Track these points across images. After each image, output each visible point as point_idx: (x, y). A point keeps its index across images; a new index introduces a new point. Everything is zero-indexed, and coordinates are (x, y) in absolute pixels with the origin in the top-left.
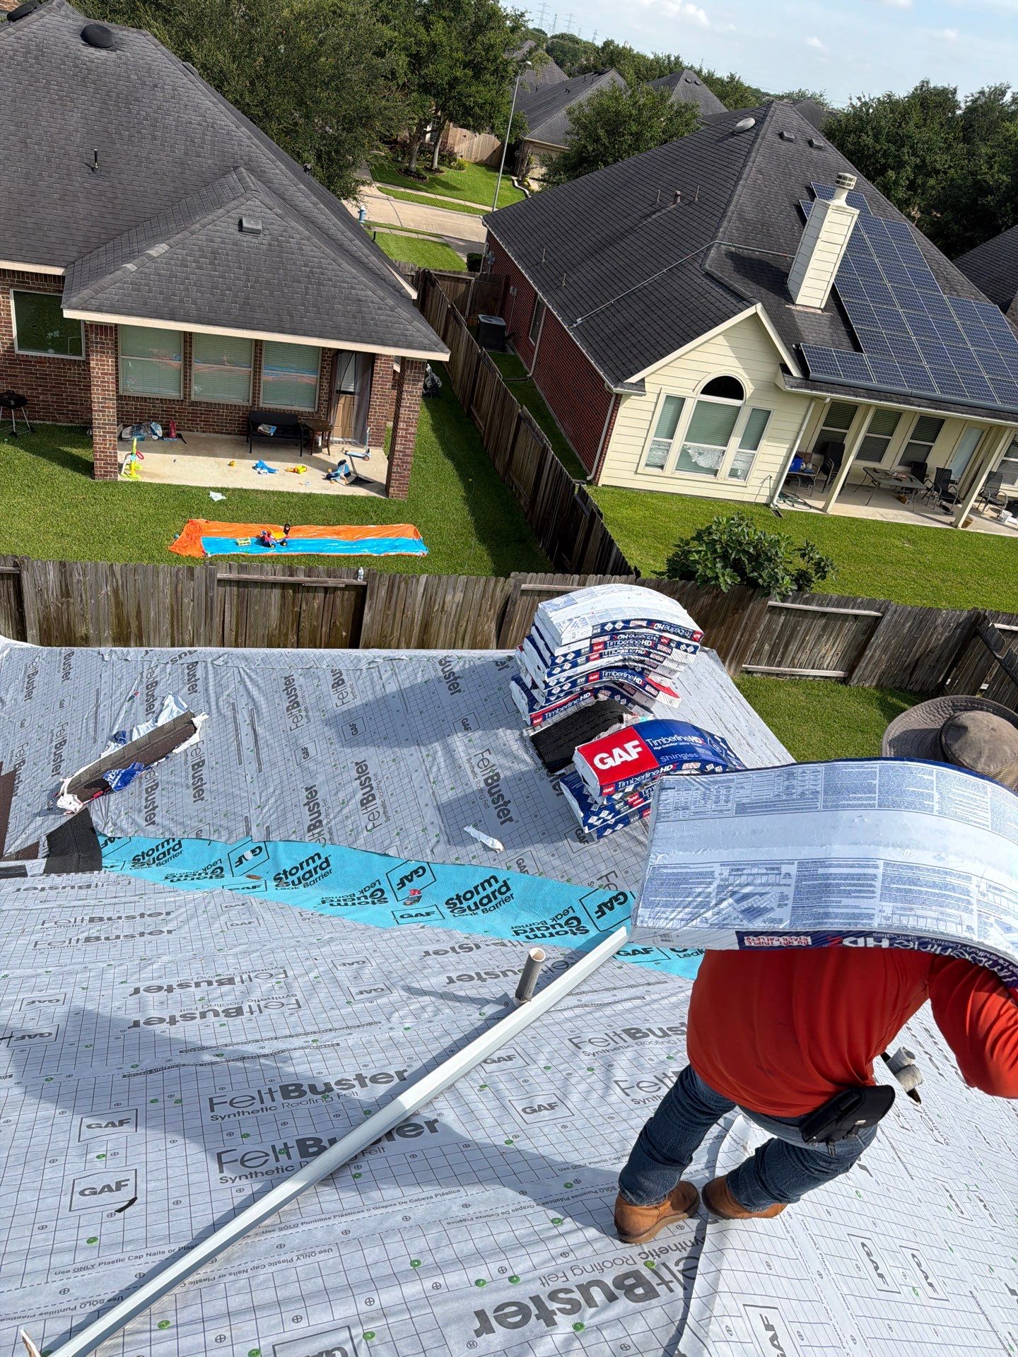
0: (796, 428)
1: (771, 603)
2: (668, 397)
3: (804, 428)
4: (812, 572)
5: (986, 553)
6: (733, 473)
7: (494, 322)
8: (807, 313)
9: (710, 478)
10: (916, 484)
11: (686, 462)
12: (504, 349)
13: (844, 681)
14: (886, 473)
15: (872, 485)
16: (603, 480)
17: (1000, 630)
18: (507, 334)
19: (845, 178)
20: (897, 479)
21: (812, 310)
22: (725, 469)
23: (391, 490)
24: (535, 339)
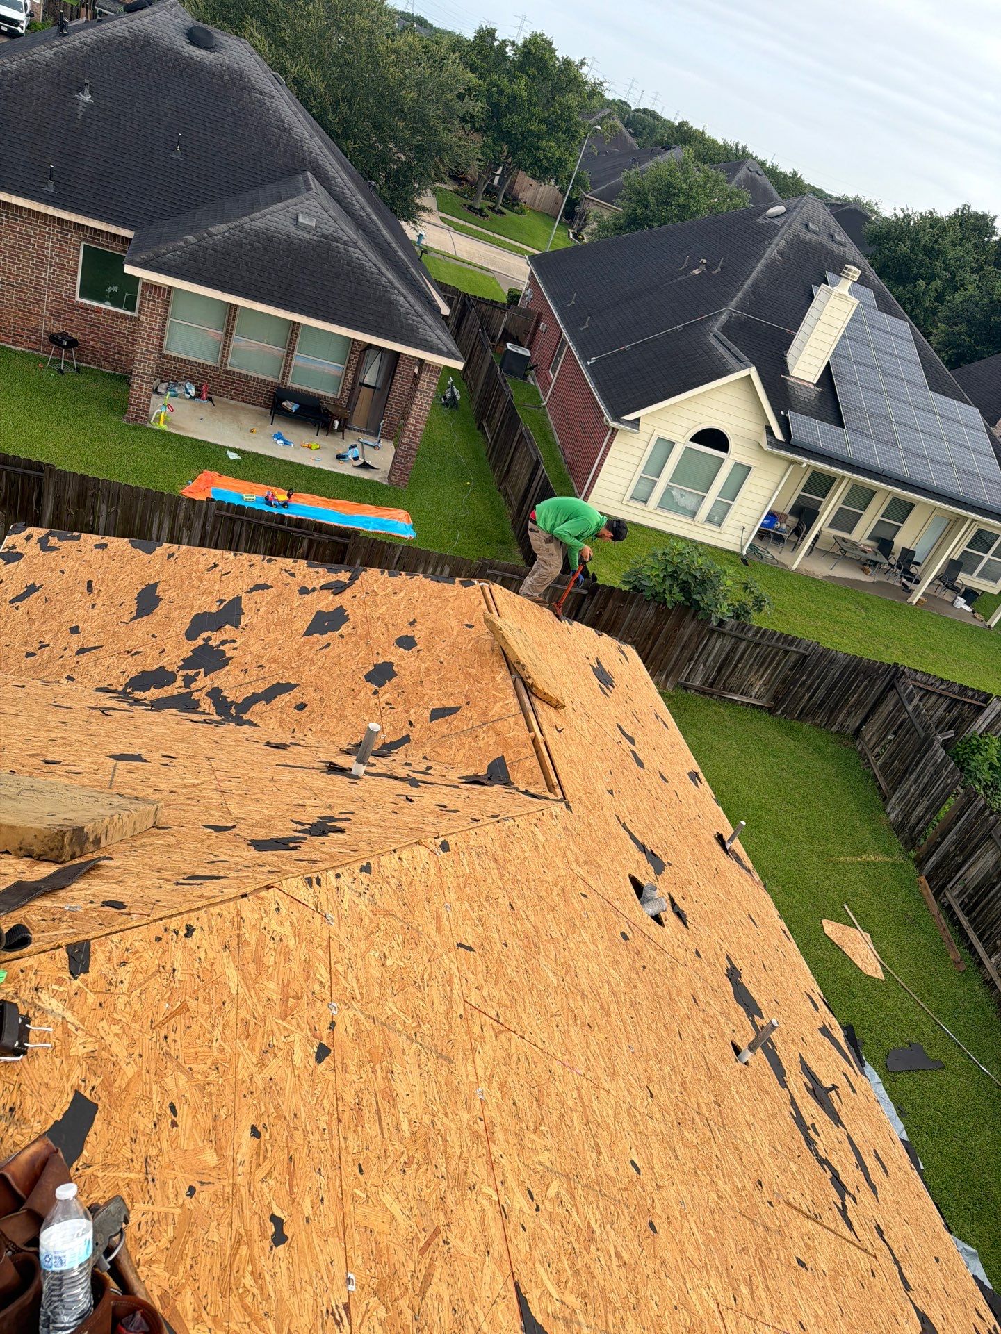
0: (772, 487)
2: (660, 439)
3: (780, 487)
4: (750, 604)
6: (709, 520)
7: (519, 351)
8: (799, 384)
9: (688, 519)
10: (880, 558)
11: (668, 503)
12: (525, 378)
14: (853, 544)
15: (839, 553)
18: (530, 364)
20: (863, 551)
21: (804, 383)
22: (702, 514)
23: (393, 478)
24: (554, 372)
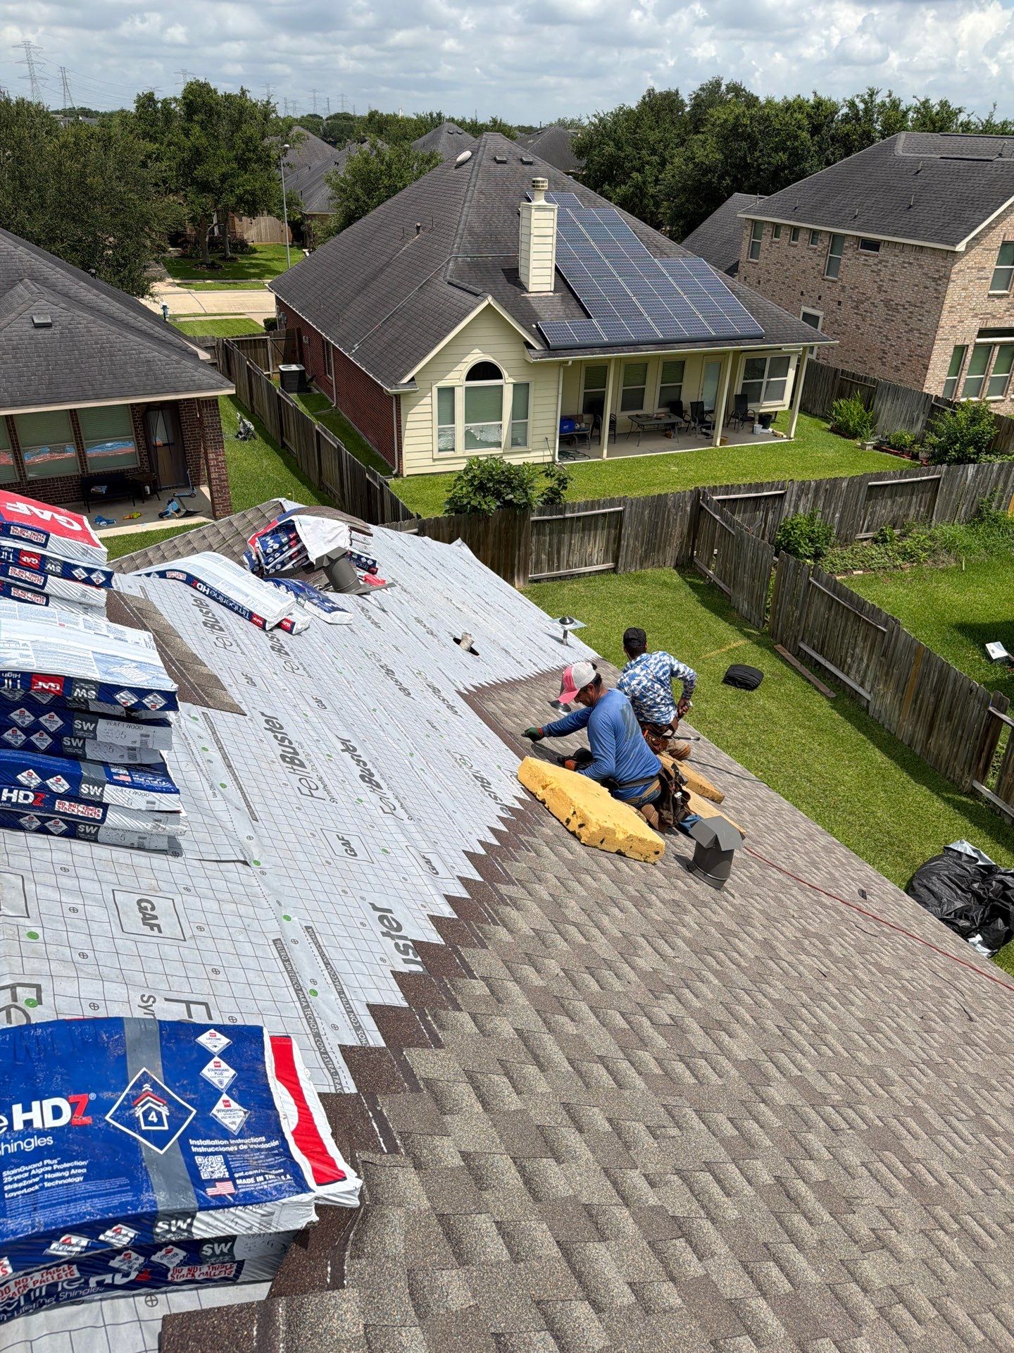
2: (440, 389)
6: (515, 443)
7: (293, 368)
8: (540, 297)
9: (498, 450)
10: (675, 419)
11: (472, 441)
12: (309, 391)
13: (614, 570)
14: (647, 416)
15: (639, 429)
16: (406, 472)
18: (308, 377)
20: (657, 419)
21: (544, 294)
22: (506, 441)
24: (330, 374)
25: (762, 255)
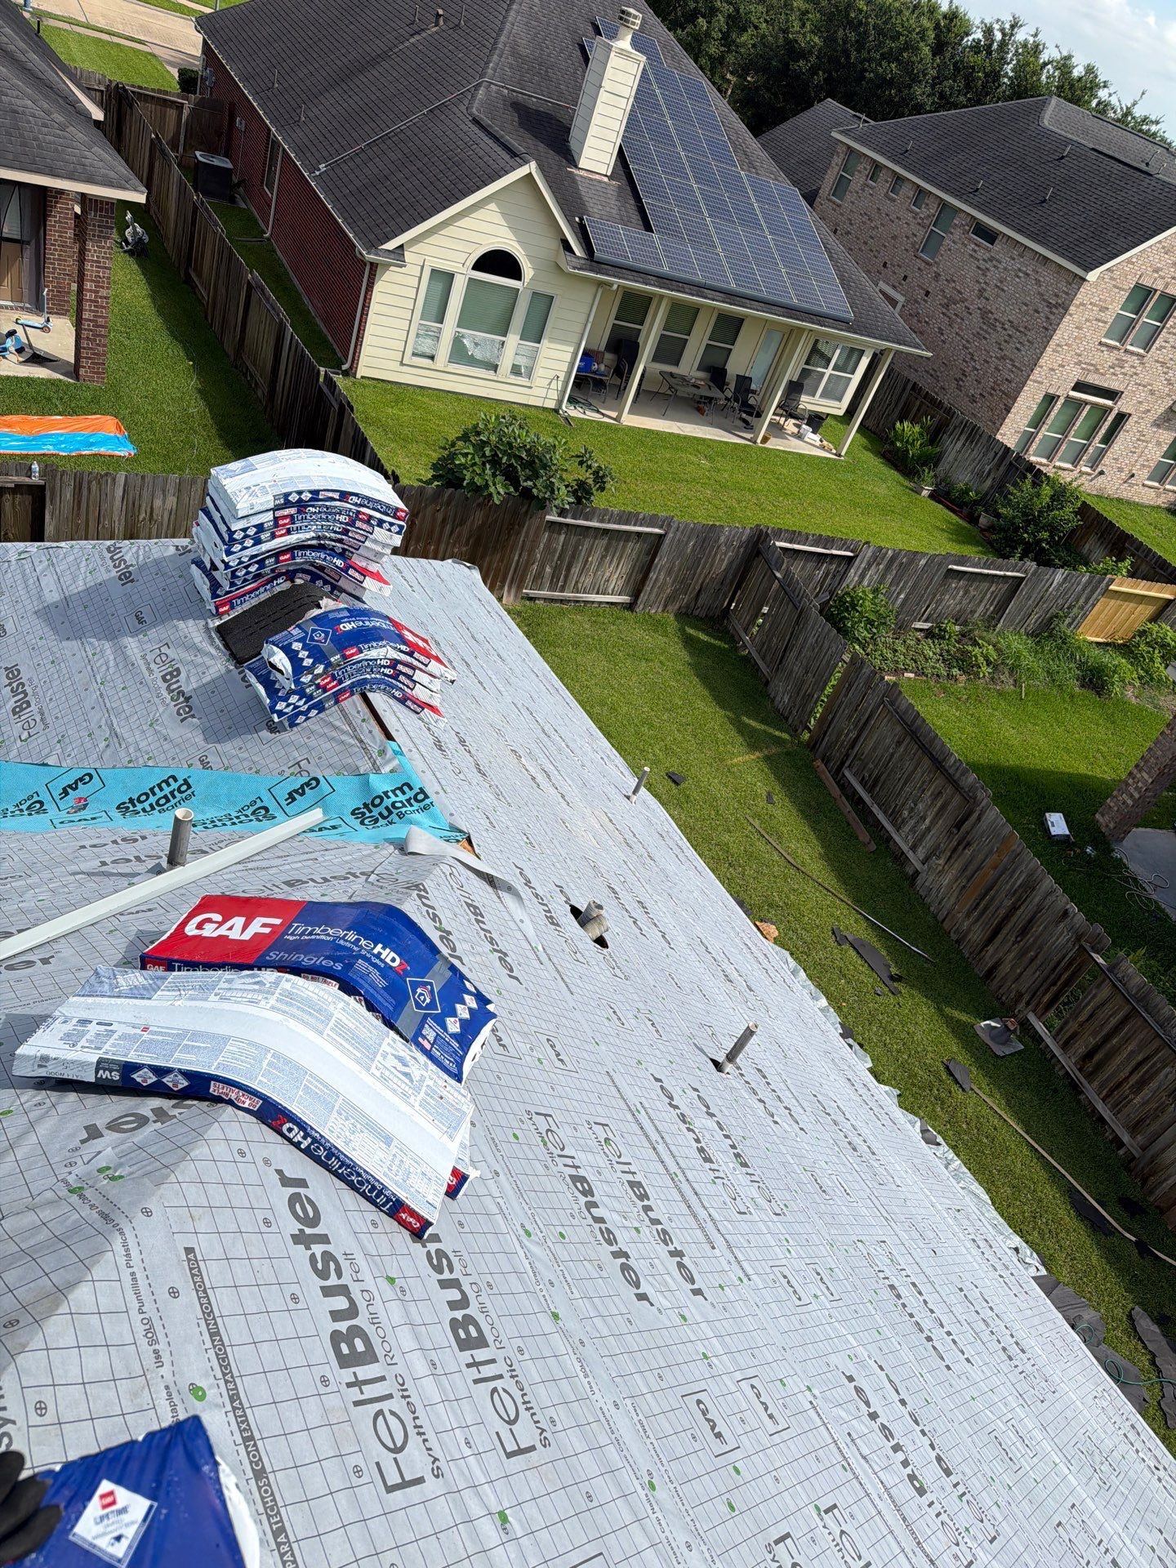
0: (583, 318)
1: (548, 518)
2: (434, 271)
3: (591, 319)
4: (590, 481)
5: (785, 471)
6: (516, 370)
7: (216, 162)
8: (591, 179)
9: (490, 374)
10: (715, 393)
11: (459, 353)
12: (232, 200)
13: (630, 607)
14: (683, 378)
15: (669, 392)
16: (362, 371)
17: (781, 548)
19: (629, 14)
20: (695, 386)
21: (597, 177)
22: (506, 364)
23: (82, 371)
24: (271, 189)
25: (848, 197)
